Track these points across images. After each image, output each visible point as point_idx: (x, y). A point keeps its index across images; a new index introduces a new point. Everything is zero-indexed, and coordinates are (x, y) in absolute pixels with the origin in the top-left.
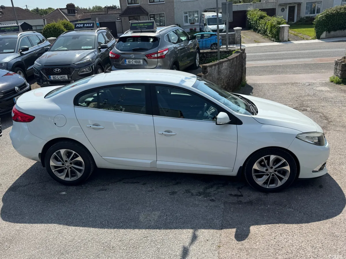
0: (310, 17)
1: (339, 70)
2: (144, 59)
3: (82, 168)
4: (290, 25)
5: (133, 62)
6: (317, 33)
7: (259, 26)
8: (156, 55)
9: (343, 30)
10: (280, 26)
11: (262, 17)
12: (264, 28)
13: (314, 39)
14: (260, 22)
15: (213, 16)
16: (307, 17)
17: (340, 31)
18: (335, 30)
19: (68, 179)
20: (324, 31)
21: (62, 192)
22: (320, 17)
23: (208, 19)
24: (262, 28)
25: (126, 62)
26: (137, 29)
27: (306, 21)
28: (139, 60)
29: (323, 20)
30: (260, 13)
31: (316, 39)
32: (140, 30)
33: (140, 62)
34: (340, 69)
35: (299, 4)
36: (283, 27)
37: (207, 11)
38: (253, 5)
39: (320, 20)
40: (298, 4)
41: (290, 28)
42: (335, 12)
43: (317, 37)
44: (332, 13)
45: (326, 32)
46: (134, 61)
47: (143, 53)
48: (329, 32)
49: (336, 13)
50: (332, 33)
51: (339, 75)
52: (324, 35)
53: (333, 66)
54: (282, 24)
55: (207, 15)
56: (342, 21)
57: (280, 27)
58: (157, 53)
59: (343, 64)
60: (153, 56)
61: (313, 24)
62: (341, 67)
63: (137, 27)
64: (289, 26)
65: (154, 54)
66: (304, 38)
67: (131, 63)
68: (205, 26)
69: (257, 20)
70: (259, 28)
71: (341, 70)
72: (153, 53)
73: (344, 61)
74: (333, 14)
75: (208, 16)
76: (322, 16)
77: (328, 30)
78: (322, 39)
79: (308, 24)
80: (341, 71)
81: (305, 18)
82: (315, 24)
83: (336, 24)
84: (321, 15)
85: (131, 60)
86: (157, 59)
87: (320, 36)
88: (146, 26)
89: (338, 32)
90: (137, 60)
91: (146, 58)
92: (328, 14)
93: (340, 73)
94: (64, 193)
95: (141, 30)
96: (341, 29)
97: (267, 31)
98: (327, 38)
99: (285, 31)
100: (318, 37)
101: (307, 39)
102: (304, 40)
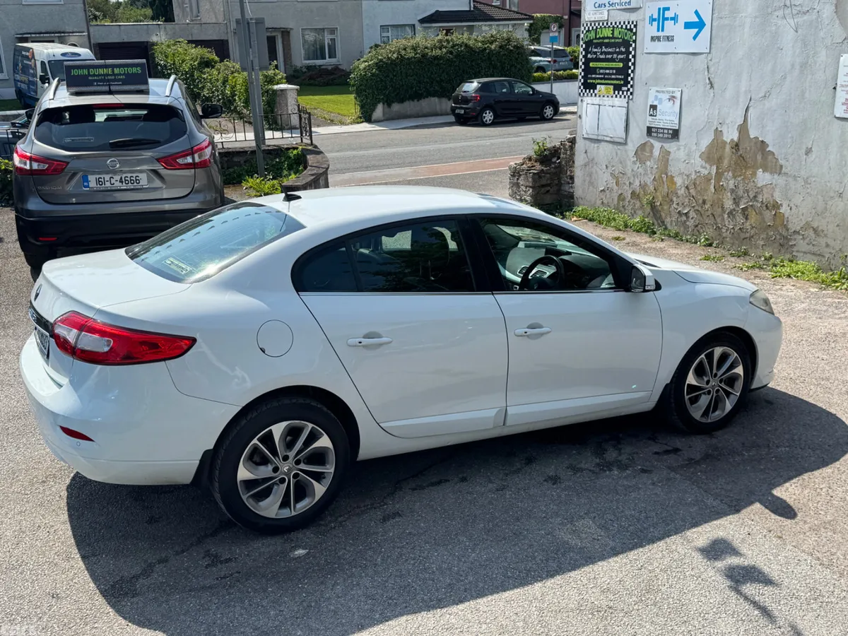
0: (315, 66)
1: (526, 187)
2: (155, 172)
3: (330, 469)
4: (298, 87)
5: (113, 181)
6: (362, 107)
7: (203, 87)
8: (189, 160)
9: (418, 101)
10: (276, 87)
11: (207, 64)
12: (223, 94)
13: (358, 123)
14: (203, 76)
15: (63, 55)
16: (309, 68)
17: (412, 103)
18: (402, 101)
19: (286, 513)
20: (379, 102)
21: (295, 550)
22: (365, 69)
23: (49, 62)
24: (213, 92)
25: (88, 181)
26: (90, 84)
27: (311, 78)
28: (134, 175)
29: (373, 75)
30: (196, 52)
31: (362, 122)
32: (106, 88)
33: (138, 181)
34: (531, 185)
35: (286, 33)
36: (282, 90)
37: (27, 38)
38: (165, 28)
39: (365, 75)
40: (282, 32)
41: (300, 93)
42: (395, 55)
43: (365, 117)
44: (388, 58)
45: (384, 104)
46: (118, 178)
47: (148, 154)
48: (389, 105)
49: (398, 58)
50: (396, 107)
51: (528, 198)
52: (379, 111)
53: (506, 179)
54: (278, 84)
55: (45, 51)
56: (414, 79)
57: (275, 92)
58: (191, 152)
59: (534, 174)
60: (180, 161)
61: (348, 84)
62: (530, 180)
63: (90, 78)
64: (297, 90)
65: (184, 154)
66: (332, 121)
67: (108, 184)
68: (44, 83)
69: (192, 69)
70: (205, 92)
71: (531, 187)
72: (183, 152)
73: (532, 167)
74: (392, 60)
75: (48, 55)
76: (369, 65)
77: (387, 101)
78: (377, 122)
79: (316, 85)
80: (531, 190)
81: (304, 70)
82: (353, 86)
83: (403, 85)
84: (366, 63)
85: (107, 177)
86: (195, 168)
87: (372, 114)
88: (120, 74)
89: (409, 106)
90: (129, 175)
91: (158, 167)
92: (381, 60)
93: (529, 192)
94: (300, 552)
95: (109, 85)
96: (412, 98)
97: (235, 100)
98: (388, 119)
99: (289, 100)
100: (367, 117)
101: (342, 123)
102: (335, 124)
